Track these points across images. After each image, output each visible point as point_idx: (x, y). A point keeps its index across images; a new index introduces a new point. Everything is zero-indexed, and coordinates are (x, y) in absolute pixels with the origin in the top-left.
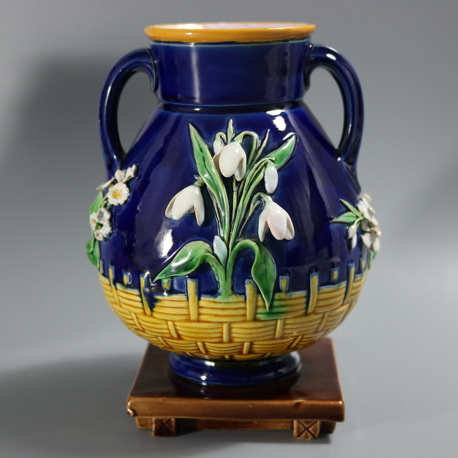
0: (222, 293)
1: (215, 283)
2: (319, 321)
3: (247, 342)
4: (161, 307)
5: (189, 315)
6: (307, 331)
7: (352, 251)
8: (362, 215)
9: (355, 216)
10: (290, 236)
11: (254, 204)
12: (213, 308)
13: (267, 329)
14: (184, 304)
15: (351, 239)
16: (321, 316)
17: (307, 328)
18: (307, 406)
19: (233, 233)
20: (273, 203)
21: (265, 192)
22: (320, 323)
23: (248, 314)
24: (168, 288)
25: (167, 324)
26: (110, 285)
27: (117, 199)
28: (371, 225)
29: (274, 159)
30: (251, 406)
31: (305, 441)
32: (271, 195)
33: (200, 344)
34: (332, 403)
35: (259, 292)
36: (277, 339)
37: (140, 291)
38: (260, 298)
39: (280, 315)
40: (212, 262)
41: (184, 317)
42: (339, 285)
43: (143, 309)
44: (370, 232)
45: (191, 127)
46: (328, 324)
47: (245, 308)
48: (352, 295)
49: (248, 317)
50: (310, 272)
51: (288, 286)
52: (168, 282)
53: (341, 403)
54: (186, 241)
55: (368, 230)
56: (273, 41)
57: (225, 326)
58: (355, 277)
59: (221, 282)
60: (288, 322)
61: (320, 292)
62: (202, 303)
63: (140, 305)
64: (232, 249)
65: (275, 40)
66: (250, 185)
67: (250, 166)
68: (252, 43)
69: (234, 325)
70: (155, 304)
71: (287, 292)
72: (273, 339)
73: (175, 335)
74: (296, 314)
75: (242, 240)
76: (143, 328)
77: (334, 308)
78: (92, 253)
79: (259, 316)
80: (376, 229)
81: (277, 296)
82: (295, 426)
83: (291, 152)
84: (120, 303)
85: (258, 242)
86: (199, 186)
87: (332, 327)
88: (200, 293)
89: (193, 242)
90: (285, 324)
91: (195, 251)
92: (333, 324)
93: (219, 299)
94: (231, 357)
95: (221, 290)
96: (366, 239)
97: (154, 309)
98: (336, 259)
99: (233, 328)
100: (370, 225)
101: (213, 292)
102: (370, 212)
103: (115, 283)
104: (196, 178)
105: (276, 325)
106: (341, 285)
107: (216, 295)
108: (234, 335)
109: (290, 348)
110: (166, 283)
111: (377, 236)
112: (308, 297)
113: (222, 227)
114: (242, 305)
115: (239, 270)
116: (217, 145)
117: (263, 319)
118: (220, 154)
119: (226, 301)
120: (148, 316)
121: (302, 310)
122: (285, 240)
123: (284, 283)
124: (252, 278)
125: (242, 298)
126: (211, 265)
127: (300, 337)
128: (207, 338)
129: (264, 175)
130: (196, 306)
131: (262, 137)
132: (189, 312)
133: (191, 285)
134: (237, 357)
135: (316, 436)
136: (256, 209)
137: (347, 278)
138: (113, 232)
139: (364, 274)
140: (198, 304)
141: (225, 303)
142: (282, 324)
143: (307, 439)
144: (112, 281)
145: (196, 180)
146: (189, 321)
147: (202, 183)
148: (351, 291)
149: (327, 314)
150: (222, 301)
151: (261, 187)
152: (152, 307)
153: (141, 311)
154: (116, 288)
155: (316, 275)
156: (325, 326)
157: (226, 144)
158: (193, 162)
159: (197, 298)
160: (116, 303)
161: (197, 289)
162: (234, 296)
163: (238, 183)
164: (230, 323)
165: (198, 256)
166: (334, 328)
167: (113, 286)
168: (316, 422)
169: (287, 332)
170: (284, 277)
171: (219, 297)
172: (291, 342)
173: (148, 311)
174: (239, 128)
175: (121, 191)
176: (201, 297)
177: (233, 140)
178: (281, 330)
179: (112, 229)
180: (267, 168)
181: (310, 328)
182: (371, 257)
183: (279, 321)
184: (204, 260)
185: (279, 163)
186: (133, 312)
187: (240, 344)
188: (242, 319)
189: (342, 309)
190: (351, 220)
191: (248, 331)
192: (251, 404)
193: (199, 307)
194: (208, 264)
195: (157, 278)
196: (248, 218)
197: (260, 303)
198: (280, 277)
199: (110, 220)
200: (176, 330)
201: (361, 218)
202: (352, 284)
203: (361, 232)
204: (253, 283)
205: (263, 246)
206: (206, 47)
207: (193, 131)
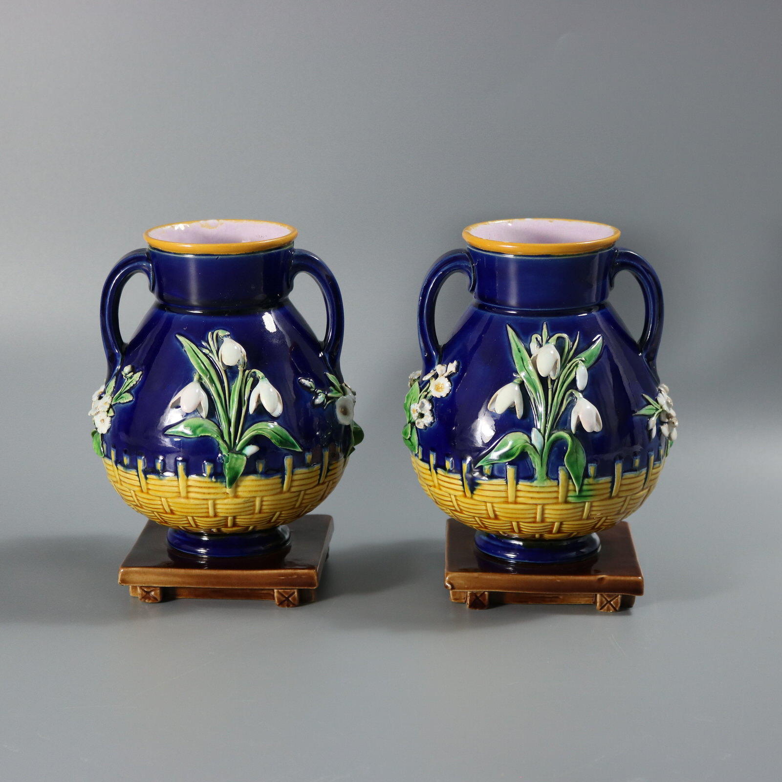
0: (538, 478)
1: (532, 469)
2: (621, 504)
3: (557, 522)
4: (482, 490)
5: (507, 497)
6: (611, 512)
7: (652, 440)
8: (661, 407)
9: (655, 408)
10: (598, 428)
11: (567, 400)
12: (529, 492)
13: (576, 510)
14: (503, 488)
15: (652, 429)
16: (623, 499)
17: (611, 510)
18: (610, 581)
19: (549, 426)
20: (584, 399)
21: (577, 389)
22: (623, 506)
23: (560, 497)
24: (489, 474)
25: (486, 506)
26: (430, 470)
27: (440, 391)
28: (670, 416)
29: (583, 359)
30: (558, 581)
31: (607, 613)
32: (582, 392)
33: (514, 524)
34: (632, 578)
35: (570, 478)
36: (584, 520)
37: (462, 476)
38: (571, 483)
39: (588, 498)
40: (530, 452)
41: (503, 500)
42: (640, 471)
43: (464, 491)
44: (667, 423)
45: (509, 329)
46: (629, 507)
47: (557, 492)
48: (651, 480)
49: (560, 500)
50: (615, 460)
51: (596, 472)
52: (489, 468)
53: (640, 578)
54: (506, 433)
55: (667, 420)
56: (584, 253)
57: (539, 508)
58: (654, 464)
59: (537, 469)
60: (594, 504)
61: (623, 478)
62: (520, 487)
63: (461, 488)
64: (548, 440)
65: (586, 252)
66: (564, 383)
67: (563, 367)
68: (566, 256)
69: (547, 507)
70: (476, 487)
71: (595, 477)
72: (581, 519)
73: (492, 515)
74: (602, 497)
75: (556, 432)
76: (461, 509)
77: (635, 492)
78: (409, 439)
79: (570, 499)
80: (674, 420)
81: (586, 481)
82: (598, 600)
83: (599, 352)
84: (440, 487)
85: (570, 434)
86: (518, 384)
87: (633, 509)
88: (518, 478)
89: (513, 433)
90: (591, 506)
91: (515, 441)
92: (634, 507)
93: (535, 483)
94: (541, 536)
95: (537, 475)
96: (665, 429)
97: (475, 492)
98: (638, 448)
99: (546, 509)
100: (668, 416)
101: (530, 477)
102: (668, 403)
103: (435, 469)
104: (514, 375)
105: (584, 507)
106: (642, 472)
107: (533, 480)
108: (546, 516)
109: (594, 529)
110: (487, 469)
111: (675, 426)
112: (613, 482)
113: (538, 420)
114: (556, 489)
115: (553, 458)
116: (533, 346)
117: (573, 502)
118: (537, 355)
119: (541, 485)
120: (468, 498)
121: (607, 493)
122: (594, 432)
123: (592, 470)
124: (565, 466)
125: (555, 483)
126: (529, 453)
127: (604, 519)
128: (522, 518)
129: (576, 374)
130: (514, 489)
131: (574, 338)
132: (508, 495)
133: (511, 471)
134: (547, 536)
135: (617, 609)
136: (569, 404)
137: (648, 466)
138: (434, 421)
139: (662, 461)
140: (516, 488)
141: (540, 487)
142: (590, 506)
143: (608, 612)
144: (432, 467)
145: (515, 378)
146: (507, 502)
147: (521, 381)
148: (650, 477)
149: (628, 498)
150: (538, 486)
151: (573, 384)
152: (472, 490)
153: (461, 493)
154: (437, 473)
155: (620, 463)
156: (626, 509)
157: (541, 346)
158: (512, 361)
159: (515, 482)
160: (435, 486)
161: (516, 475)
162: (548, 481)
163: (553, 382)
164: (544, 505)
165: (517, 446)
166: (634, 511)
167: (433, 471)
168: (618, 596)
169: (593, 513)
170: (592, 464)
171: (535, 482)
172: (596, 522)
173: (468, 493)
174: (552, 330)
175: (443, 384)
176: (519, 481)
177: (547, 342)
178: (589, 511)
179: (434, 419)
180: (578, 368)
181: (614, 510)
182: (669, 445)
183: (587, 504)
184: (524, 450)
185: (588, 363)
186: (452, 495)
187: (551, 524)
188: (555, 501)
189: (642, 493)
190: (652, 412)
191: (559, 512)
192: (558, 579)
193: (517, 491)
194: (527, 453)
195: (479, 464)
196: (561, 413)
197: (571, 487)
198: (589, 465)
199: (431, 410)
200: (494, 511)
201: (660, 410)
202: (652, 471)
203: (660, 423)
204: (566, 470)
205: (574, 438)
206: (525, 259)
207: (511, 333)
